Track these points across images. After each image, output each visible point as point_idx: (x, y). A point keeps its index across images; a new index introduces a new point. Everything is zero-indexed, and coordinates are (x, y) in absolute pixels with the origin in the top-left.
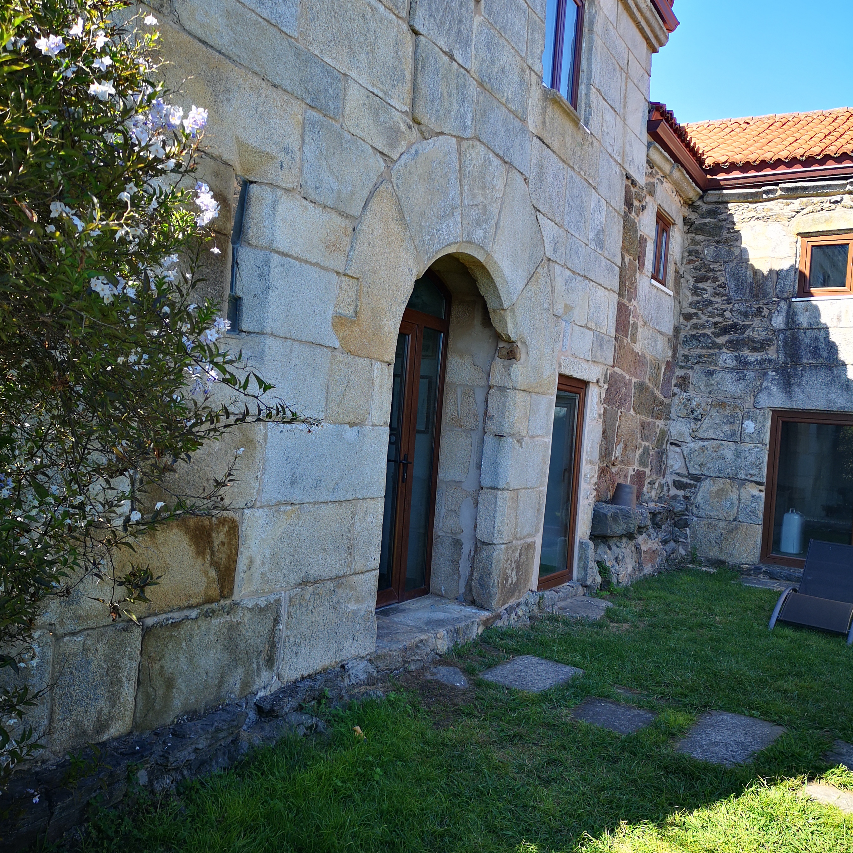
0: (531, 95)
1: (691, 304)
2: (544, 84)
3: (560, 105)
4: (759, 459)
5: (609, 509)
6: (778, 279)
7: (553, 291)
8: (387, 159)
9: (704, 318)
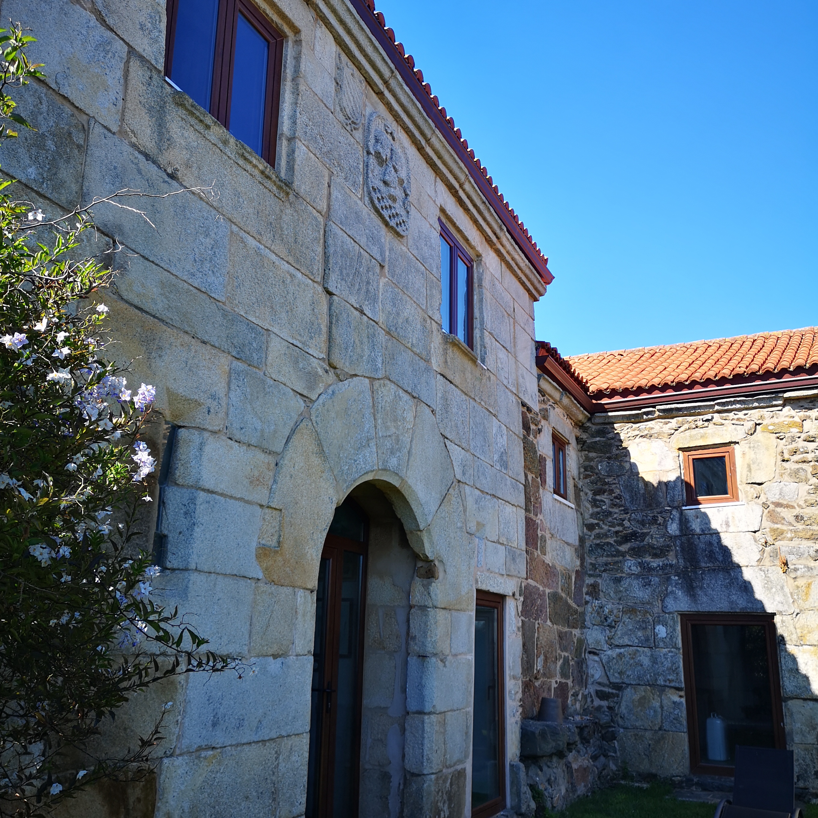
0: (433, 340)
1: (592, 516)
2: (443, 331)
3: (459, 347)
4: (674, 663)
5: (537, 726)
6: (667, 489)
7: (465, 511)
8: (306, 399)
9: (606, 528)
